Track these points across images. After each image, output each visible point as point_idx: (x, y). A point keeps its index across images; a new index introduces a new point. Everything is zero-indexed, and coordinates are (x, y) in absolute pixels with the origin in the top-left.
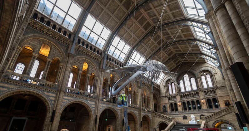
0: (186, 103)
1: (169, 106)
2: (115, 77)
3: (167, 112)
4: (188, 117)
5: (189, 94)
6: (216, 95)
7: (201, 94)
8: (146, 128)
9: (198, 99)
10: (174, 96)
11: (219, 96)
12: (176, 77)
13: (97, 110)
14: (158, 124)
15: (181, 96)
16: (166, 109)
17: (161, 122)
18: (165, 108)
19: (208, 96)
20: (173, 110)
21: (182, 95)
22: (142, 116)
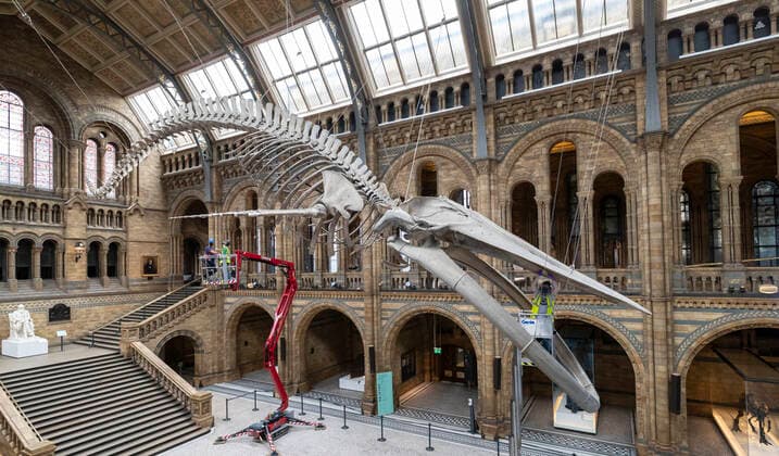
6: (126, 232)
7: (76, 218)
9: (55, 238)
11: (135, 238)
19: (99, 233)
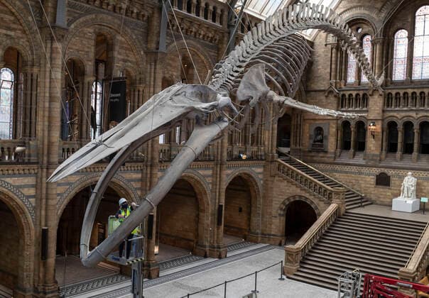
0: (400, 127)
1: (334, 130)
2: (117, 48)
3: (326, 152)
4: (394, 181)
5: (418, 92)
8: (240, 210)
10: (361, 93)
12: (383, 15)
13: (44, 207)
14: (284, 203)
15: (388, 100)
16: (321, 141)
17: (294, 197)
18: (319, 137)
20: (345, 146)
21: (394, 92)
22: (226, 181)
